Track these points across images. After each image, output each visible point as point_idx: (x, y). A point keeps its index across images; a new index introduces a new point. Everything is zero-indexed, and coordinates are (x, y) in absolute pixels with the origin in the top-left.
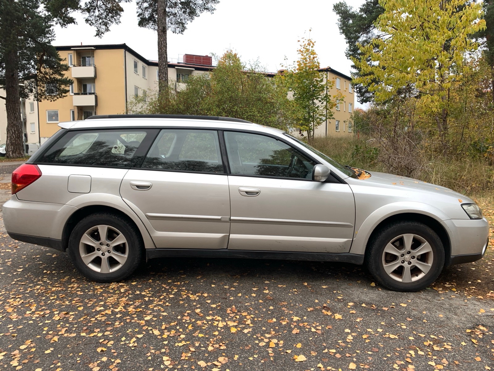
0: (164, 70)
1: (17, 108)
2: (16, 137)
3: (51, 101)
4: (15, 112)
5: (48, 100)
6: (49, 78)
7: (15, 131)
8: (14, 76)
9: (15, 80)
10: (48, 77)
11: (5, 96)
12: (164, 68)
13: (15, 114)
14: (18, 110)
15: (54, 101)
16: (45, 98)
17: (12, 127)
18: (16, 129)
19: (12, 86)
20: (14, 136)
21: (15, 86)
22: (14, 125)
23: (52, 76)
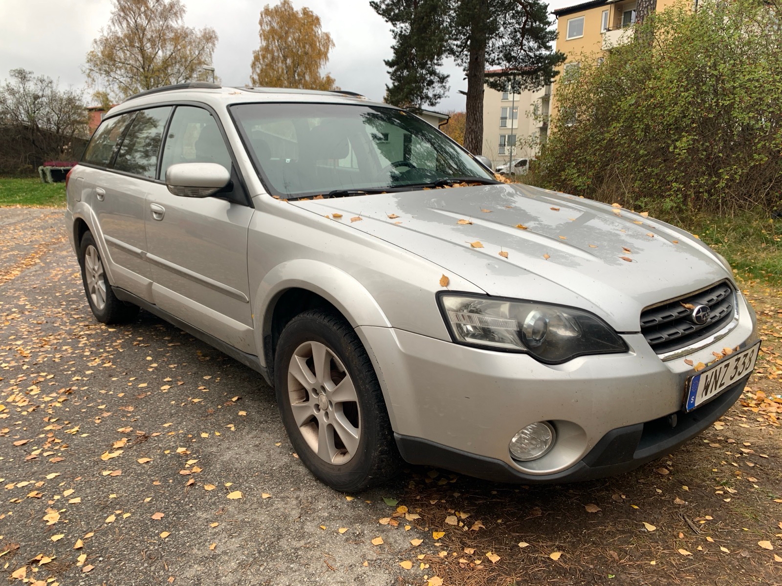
0: (646, 10)
1: (479, 107)
2: (472, 148)
3: (534, 92)
4: (475, 112)
5: (529, 90)
6: (533, 56)
7: (472, 139)
8: (479, 60)
9: (480, 66)
10: (531, 54)
11: (466, 90)
12: (647, 7)
13: (474, 115)
14: (480, 109)
15: (537, 91)
16: (526, 88)
17: (470, 133)
18: (473, 137)
19: (475, 75)
20: (471, 146)
21: (478, 74)
22: (472, 130)
23: (538, 53)
